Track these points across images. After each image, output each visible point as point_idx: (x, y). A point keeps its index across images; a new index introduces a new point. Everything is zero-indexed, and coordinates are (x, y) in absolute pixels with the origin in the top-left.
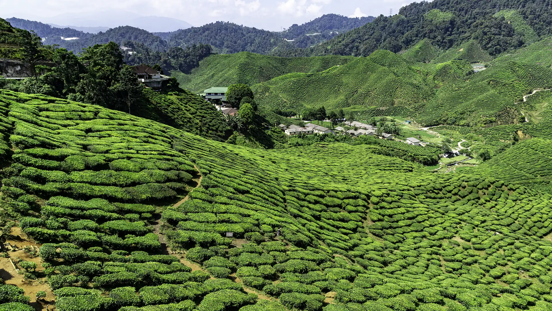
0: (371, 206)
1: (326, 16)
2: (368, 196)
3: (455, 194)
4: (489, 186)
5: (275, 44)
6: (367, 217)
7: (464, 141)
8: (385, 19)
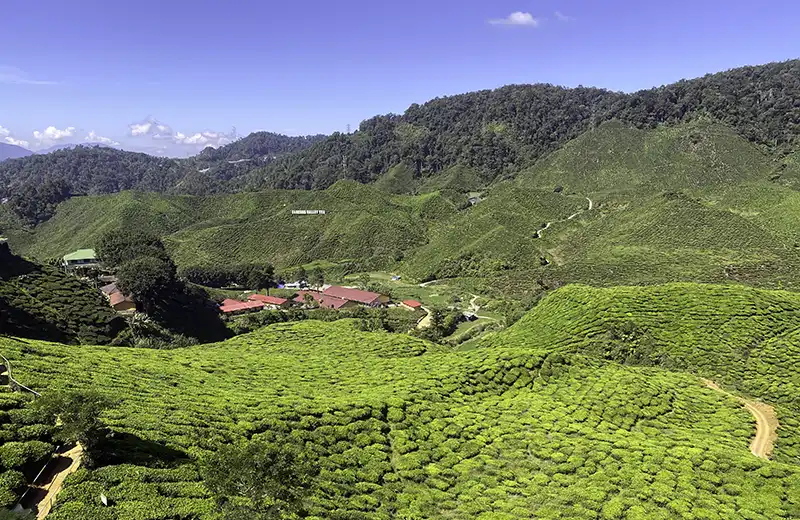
0: (392, 425)
1: (255, 135)
2: (385, 411)
3: (501, 383)
4: (541, 362)
5: (180, 177)
6: (392, 448)
7: (476, 297)
8: (343, 138)
